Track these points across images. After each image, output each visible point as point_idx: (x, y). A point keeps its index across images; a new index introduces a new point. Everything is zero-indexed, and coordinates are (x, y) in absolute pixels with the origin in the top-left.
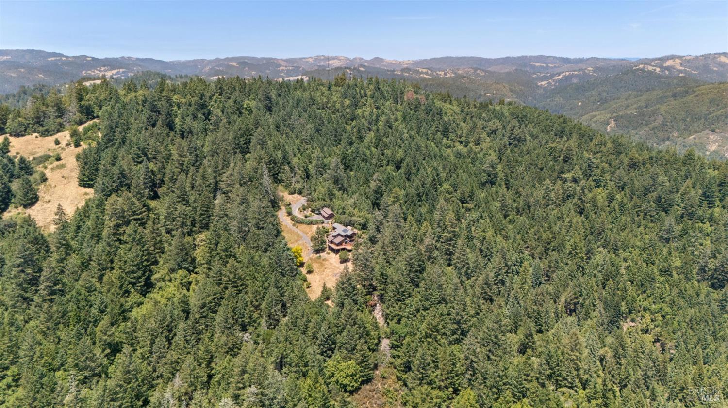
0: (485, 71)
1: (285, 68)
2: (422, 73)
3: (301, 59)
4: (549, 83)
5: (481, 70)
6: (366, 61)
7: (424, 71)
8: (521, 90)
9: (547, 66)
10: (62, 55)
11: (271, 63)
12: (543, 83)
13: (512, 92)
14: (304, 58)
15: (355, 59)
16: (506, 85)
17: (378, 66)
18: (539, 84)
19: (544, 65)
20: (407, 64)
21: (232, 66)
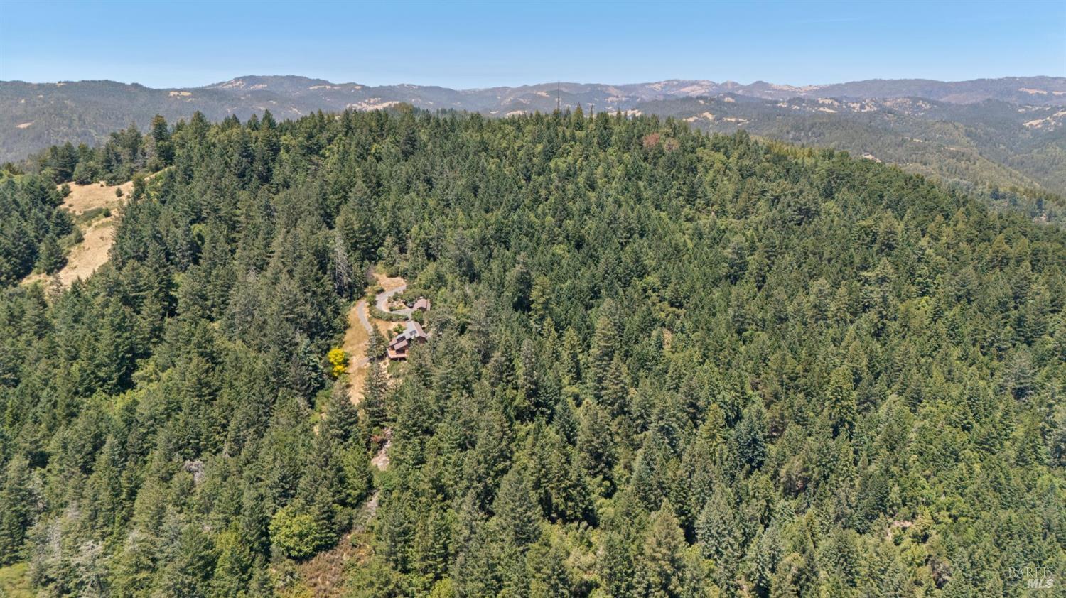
0: (932, 103)
1: (615, 99)
2: (823, 105)
3: (643, 85)
4: (1046, 123)
5: (924, 100)
6: (742, 87)
7: (827, 102)
8: (986, 133)
9: (1050, 96)
10: (326, 83)
11: (598, 91)
12: (1034, 123)
13: (969, 136)
14: (649, 84)
15: (726, 84)
16: (961, 125)
17: (758, 95)
18: (1027, 125)
19: (1045, 93)
20: (806, 92)
21: (541, 97)
